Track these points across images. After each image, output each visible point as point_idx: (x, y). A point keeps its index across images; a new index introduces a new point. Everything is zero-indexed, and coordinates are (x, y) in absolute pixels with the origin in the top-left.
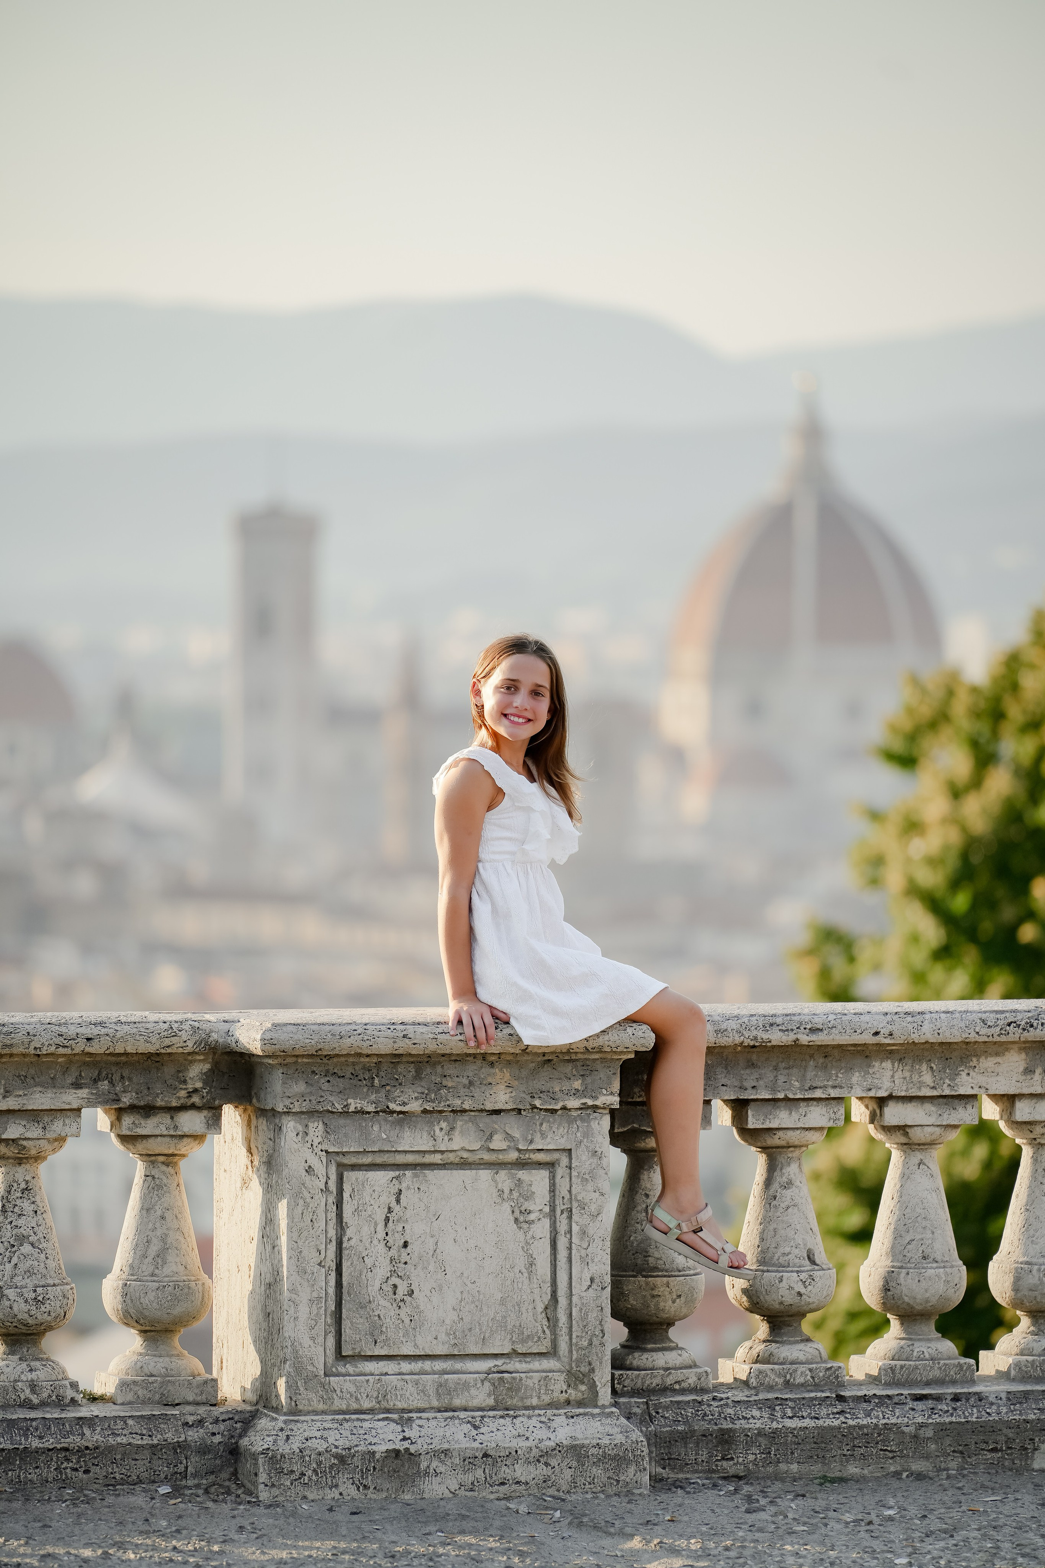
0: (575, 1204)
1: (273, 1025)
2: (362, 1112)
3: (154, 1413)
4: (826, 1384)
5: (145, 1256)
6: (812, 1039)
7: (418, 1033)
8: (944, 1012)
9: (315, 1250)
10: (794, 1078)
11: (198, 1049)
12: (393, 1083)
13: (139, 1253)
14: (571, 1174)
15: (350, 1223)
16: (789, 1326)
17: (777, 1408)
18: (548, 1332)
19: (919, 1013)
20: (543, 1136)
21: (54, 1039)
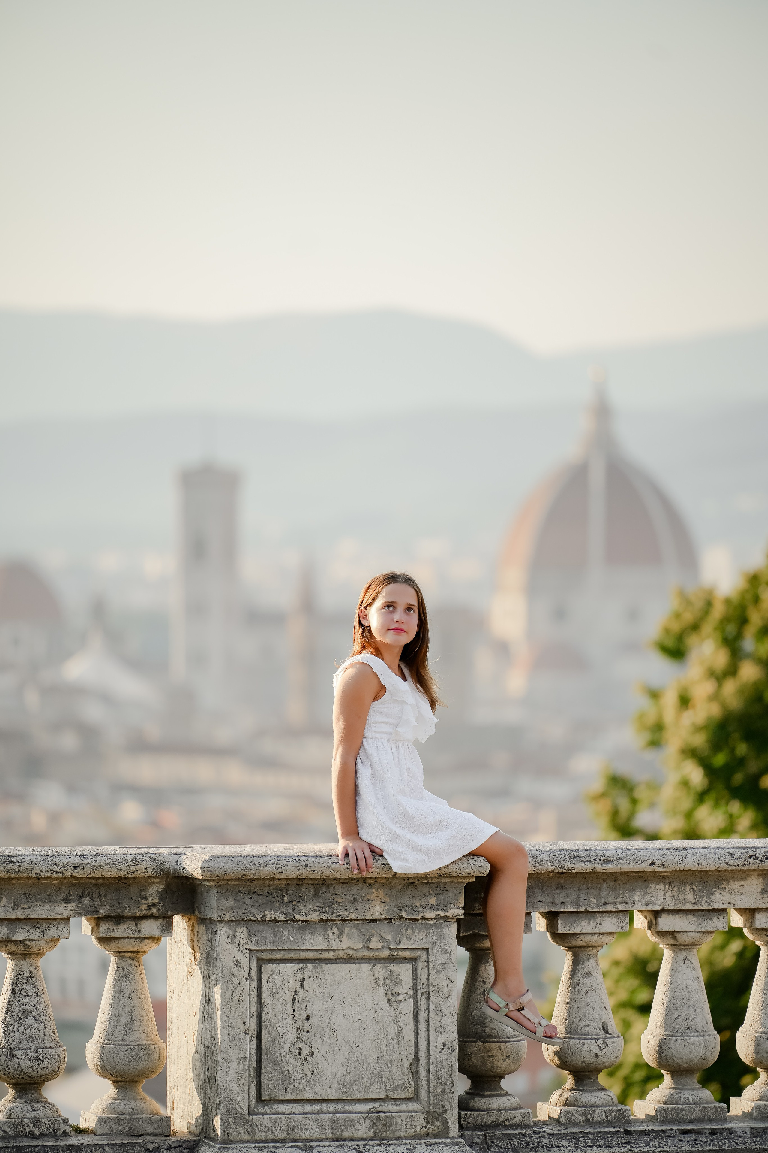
0: (432, 989)
1: (210, 857)
2: (276, 921)
3: (124, 1142)
4: (616, 1122)
5: (117, 1026)
6: (605, 868)
7: (316, 863)
8: (702, 848)
9: (242, 1022)
10: (592, 897)
11: (155, 874)
12: (298, 899)
13: (113, 1024)
14: (428, 966)
15: (267, 1002)
16: (589, 1078)
17: (581, 1139)
18: (412, 1082)
19: (684, 849)
20: (408, 938)
21: (50, 867)
